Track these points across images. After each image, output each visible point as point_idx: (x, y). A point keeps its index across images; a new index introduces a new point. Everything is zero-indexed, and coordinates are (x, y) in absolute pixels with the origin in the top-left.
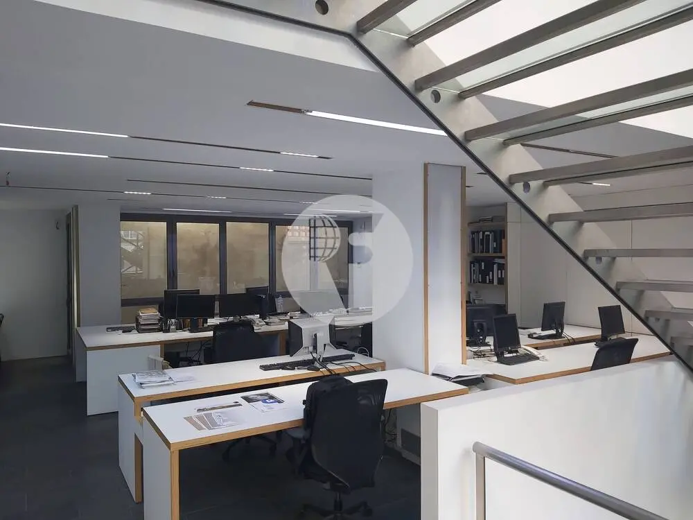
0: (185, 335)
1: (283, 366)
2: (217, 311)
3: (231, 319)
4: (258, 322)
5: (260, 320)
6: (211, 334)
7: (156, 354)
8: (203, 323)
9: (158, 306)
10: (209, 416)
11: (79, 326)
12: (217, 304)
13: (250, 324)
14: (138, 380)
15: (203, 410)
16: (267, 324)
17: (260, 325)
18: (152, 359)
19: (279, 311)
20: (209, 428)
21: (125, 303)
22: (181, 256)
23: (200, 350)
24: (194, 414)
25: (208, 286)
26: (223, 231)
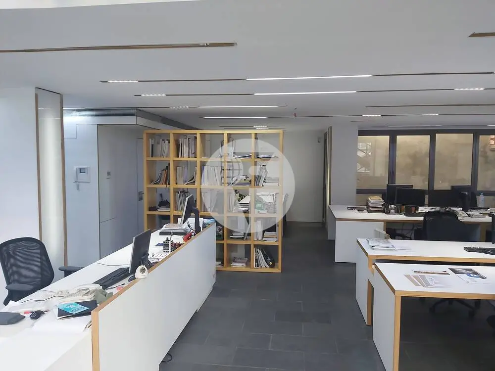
0: (401, 217)
1: (485, 251)
2: (426, 201)
3: (438, 209)
4: (460, 213)
5: (463, 212)
6: (422, 218)
7: (380, 228)
8: (415, 210)
9: (381, 195)
10: (423, 277)
11: (330, 204)
12: (427, 196)
13: (454, 215)
14: (371, 243)
15: (419, 272)
16: (469, 215)
17: (463, 216)
18: (377, 231)
19: (480, 206)
20: (424, 286)
21: (359, 192)
22: (399, 160)
23: (412, 230)
24: (412, 274)
25: (419, 183)
26: (433, 141)
